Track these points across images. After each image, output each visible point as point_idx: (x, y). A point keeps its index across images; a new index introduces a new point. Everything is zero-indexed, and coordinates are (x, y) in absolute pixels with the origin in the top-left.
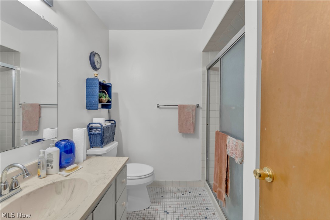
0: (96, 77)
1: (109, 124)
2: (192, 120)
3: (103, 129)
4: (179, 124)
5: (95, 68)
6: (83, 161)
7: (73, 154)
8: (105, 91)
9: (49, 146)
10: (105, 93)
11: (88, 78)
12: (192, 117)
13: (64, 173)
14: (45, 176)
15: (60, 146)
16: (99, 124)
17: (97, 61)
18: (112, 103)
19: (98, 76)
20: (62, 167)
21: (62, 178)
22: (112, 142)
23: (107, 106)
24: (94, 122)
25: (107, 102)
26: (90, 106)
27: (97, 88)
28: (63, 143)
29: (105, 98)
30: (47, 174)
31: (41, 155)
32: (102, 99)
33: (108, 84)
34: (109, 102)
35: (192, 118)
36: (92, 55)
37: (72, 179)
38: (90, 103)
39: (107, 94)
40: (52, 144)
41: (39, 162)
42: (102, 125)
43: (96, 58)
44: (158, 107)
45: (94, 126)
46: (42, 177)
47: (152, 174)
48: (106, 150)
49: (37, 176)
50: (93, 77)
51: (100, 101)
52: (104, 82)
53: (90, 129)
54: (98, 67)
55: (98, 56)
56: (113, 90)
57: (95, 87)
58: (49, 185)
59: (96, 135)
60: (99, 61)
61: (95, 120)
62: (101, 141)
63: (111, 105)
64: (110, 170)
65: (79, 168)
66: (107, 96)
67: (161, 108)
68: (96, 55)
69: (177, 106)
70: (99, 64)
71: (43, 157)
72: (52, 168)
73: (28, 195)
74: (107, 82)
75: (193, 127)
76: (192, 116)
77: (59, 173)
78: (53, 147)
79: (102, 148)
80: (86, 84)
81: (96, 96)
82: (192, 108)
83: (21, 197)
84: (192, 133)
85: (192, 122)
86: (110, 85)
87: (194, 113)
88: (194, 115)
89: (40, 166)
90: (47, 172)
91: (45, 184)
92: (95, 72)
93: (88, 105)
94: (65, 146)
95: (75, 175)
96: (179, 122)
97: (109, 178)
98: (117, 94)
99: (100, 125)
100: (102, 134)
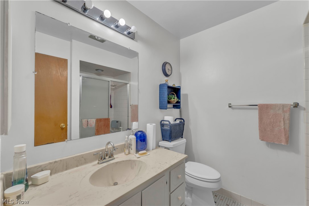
0: (167, 83)
1: (178, 122)
2: (282, 125)
3: (172, 126)
4: (260, 130)
5: (166, 75)
6: (152, 150)
7: (145, 142)
8: (175, 94)
9: (131, 134)
10: (174, 95)
11: (160, 84)
12: (284, 121)
13: (137, 155)
14: (128, 154)
15: (137, 135)
16: (168, 121)
17: (168, 69)
18: (181, 104)
19: (168, 81)
20: (137, 151)
21: (135, 159)
22: (181, 139)
23: (177, 106)
24: (165, 119)
25: (176, 103)
26: (162, 107)
27: (166, 91)
28: (139, 133)
29: (174, 99)
30: (129, 153)
31: (126, 139)
32: (171, 100)
33: (177, 87)
34: (178, 102)
35: (282, 122)
36: (164, 65)
37: (140, 161)
38: (162, 104)
39: (176, 96)
40: (132, 133)
41: (125, 144)
42: (170, 123)
43: (167, 67)
44: (230, 107)
45: (165, 122)
46: (126, 154)
47: (218, 181)
48: (173, 144)
49: (124, 153)
50: (164, 82)
51: (169, 102)
52: (174, 86)
53: (162, 125)
54: (169, 74)
55: (169, 65)
56: (182, 92)
57: (164, 91)
58: (128, 160)
59: (166, 130)
60: (170, 69)
61: (167, 118)
62: (170, 136)
63: (180, 105)
64: (166, 163)
65: (147, 154)
66: (176, 98)
67: (233, 109)
68: (167, 64)
69: (257, 105)
70: (170, 72)
71: (127, 141)
72: (132, 150)
73: (117, 163)
74: (177, 85)
75: (285, 135)
76: (282, 120)
77: (135, 154)
78: (133, 135)
79: (170, 142)
80: (160, 89)
81: (165, 98)
82: (283, 108)
83: (113, 163)
84: (283, 144)
85: (283, 127)
86: (179, 88)
87: (287, 115)
88: (286, 118)
89: (125, 146)
90: (129, 151)
91: (126, 159)
92: (166, 78)
93: (161, 106)
94: (140, 136)
95: (143, 158)
96: (260, 126)
97: (161, 169)
98: (186, 95)
99: (168, 123)
100: (170, 130)
